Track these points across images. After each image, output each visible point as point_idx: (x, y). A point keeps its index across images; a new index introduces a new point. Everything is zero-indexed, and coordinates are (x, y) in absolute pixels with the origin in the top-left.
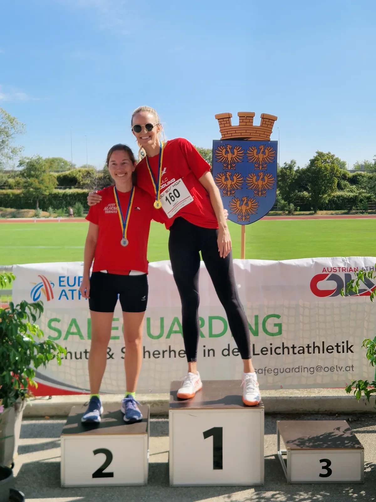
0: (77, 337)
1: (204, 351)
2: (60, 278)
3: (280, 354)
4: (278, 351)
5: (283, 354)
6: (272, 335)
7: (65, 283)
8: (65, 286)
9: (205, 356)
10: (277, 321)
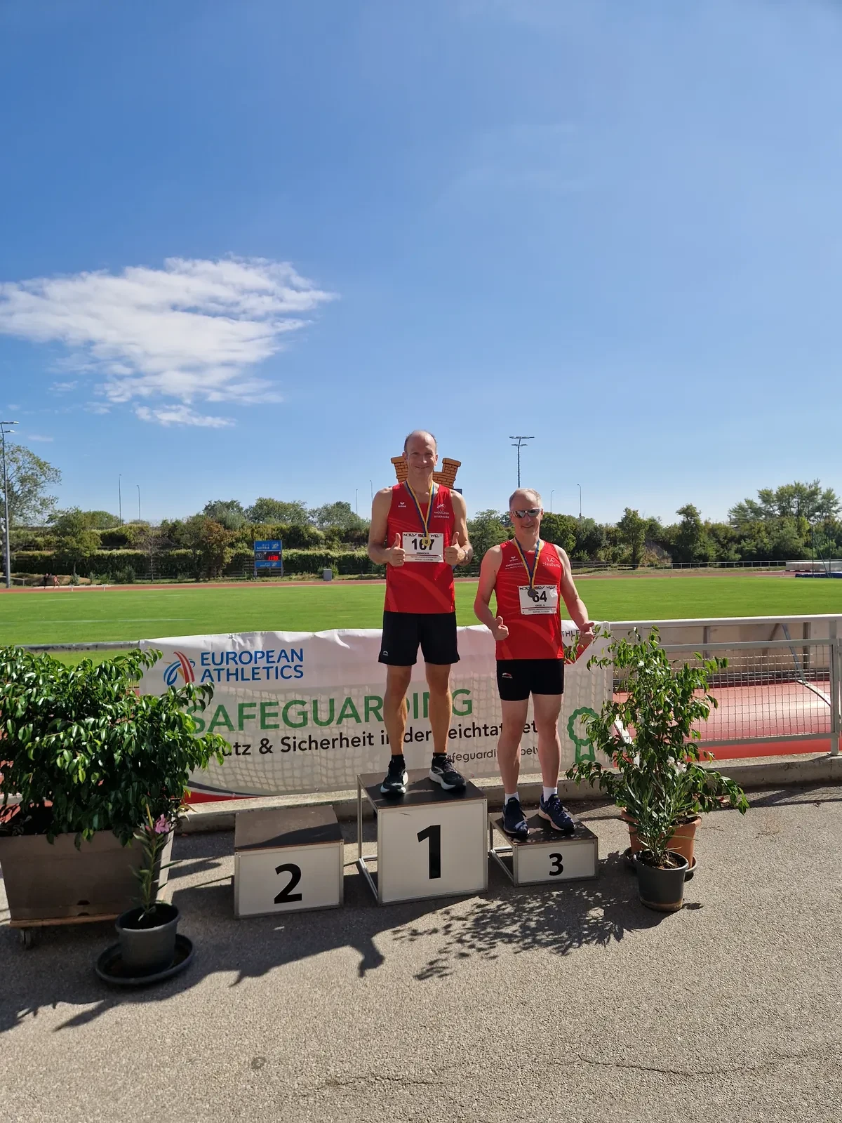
0: (225, 728)
1: (383, 736)
2: (203, 654)
3: (470, 736)
4: (468, 733)
5: (474, 736)
6: (462, 714)
7: (210, 661)
8: (209, 665)
9: (383, 743)
10: (466, 697)
